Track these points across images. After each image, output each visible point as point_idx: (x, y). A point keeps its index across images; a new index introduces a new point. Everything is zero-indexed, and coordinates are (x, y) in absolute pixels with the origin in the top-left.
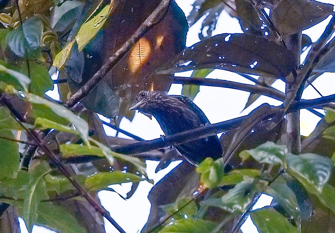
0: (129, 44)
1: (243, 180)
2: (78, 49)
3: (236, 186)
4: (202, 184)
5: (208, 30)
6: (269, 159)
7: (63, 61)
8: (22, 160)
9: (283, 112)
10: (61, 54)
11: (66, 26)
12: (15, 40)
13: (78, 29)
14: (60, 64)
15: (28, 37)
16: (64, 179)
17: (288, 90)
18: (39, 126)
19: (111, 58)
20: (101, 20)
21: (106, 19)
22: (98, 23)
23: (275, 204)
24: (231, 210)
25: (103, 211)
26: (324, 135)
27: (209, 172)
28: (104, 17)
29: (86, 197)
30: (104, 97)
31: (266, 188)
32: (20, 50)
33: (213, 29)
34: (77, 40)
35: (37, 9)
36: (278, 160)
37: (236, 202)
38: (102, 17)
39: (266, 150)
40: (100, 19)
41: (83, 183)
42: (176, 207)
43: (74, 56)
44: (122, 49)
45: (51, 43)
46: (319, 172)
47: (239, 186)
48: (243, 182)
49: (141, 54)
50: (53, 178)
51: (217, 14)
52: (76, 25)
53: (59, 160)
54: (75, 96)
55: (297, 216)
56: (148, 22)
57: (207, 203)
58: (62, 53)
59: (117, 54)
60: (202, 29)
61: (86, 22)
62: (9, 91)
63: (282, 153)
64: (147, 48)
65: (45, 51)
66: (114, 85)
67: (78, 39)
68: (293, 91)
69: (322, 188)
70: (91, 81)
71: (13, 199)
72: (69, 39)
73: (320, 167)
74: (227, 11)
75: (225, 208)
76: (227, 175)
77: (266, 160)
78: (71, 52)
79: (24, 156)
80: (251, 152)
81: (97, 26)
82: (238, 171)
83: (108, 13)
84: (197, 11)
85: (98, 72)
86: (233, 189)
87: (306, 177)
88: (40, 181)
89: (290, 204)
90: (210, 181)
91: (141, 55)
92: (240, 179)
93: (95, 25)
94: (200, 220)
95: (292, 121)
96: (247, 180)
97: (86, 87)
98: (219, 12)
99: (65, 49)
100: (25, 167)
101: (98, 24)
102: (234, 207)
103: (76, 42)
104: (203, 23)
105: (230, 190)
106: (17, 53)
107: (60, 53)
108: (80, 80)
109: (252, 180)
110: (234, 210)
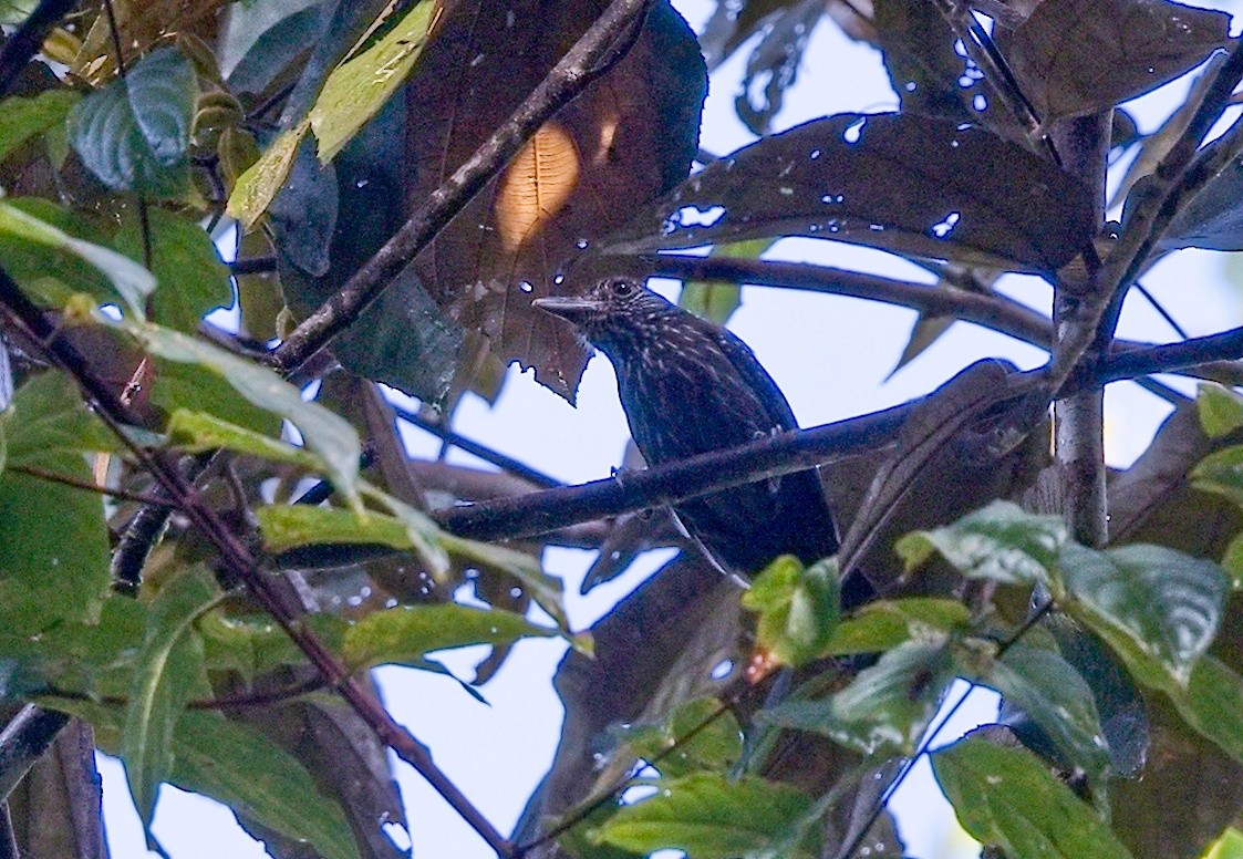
0: (501, 142)
1: (908, 637)
2: (319, 155)
3: (883, 660)
4: (763, 652)
5: (768, 87)
6: (1002, 565)
7: (264, 198)
8: (118, 554)
9: (1047, 391)
10: (256, 173)
11: (272, 72)
12: (100, 130)
13: (318, 85)
14: (253, 209)
15: (143, 117)
16: (269, 629)
17: (1063, 310)
18: (182, 438)
19: (440, 195)
20: (399, 56)
21: (418, 51)
22: (388, 64)
23: (1015, 719)
24: (863, 744)
25: (406, 743)
26: (1196, 479)
27: (789, 606)
28: (412, 46)
29: (346, 692)
30: (406, 328)
31: (990, 665)
32: (116, 168)
33: (786, 82)
34: (313, 124)
35: (173, 12)
36: (1031, 568)
37: (883, 715)
38: (402, 43)
39: (990, 531)
40: (396, 53)
41: (336, 643)
42: (669, 730)
43: (301, 181)
44: (475, 162)
45: (219, 132)
46: (1179, 612)
47: (892, 660)
48: (907, 645)
49: (539, 174)
50: (230, 625)
51: (800, 28)
52: (311, 71)
53: (251, 560)
54: (306, 326)
55: (1100, 767)
56: (570, 68)
57: (776, 717)
58: (261, 170)
59: (460, 178)
60: (747, 83)
61: (347, 61)
62: (77, 314)
63: (1048, 542)
64: (564, 154)
65: (199, 163)
66: (444, 285)
67: (317, 120)
68: (1087, 319)
69: (1189, 669)
70: (366, 273)
71: (86, 698)
72: (285, 119)
73: (1183, 593)
74: (834, 19)
75: (843, 737)
76: (850, 617)
77: (992, 570)
78: (291, 166)
79: (124, 542)
80: (939, 539)
81: (387, 76)
82: (888, 607)
83: (426, 28)
84: (732, 17)
85: (393, 241)
86: (872, 670)
87: (1133, 629)
88: (185, 637)
89: (1073, 723)
90: (790, 640)
91: (539, 181)
92: (899, 634)
93: (378, 73)
94: (752, 778)
95: (1075, 420)
96: (923, 637)
97: (346, 296)
98: (810, 21)
99: (272, 156)
100: (126, 582)
101: (390, 69)
102: (873, 735)
103: (310, 131)
104: (751, 59)
105: (863, 674)
106: (106, 176)
107: (251, 171)
108: (324, 266)
109: (940, 637)
110: (873, 743)
